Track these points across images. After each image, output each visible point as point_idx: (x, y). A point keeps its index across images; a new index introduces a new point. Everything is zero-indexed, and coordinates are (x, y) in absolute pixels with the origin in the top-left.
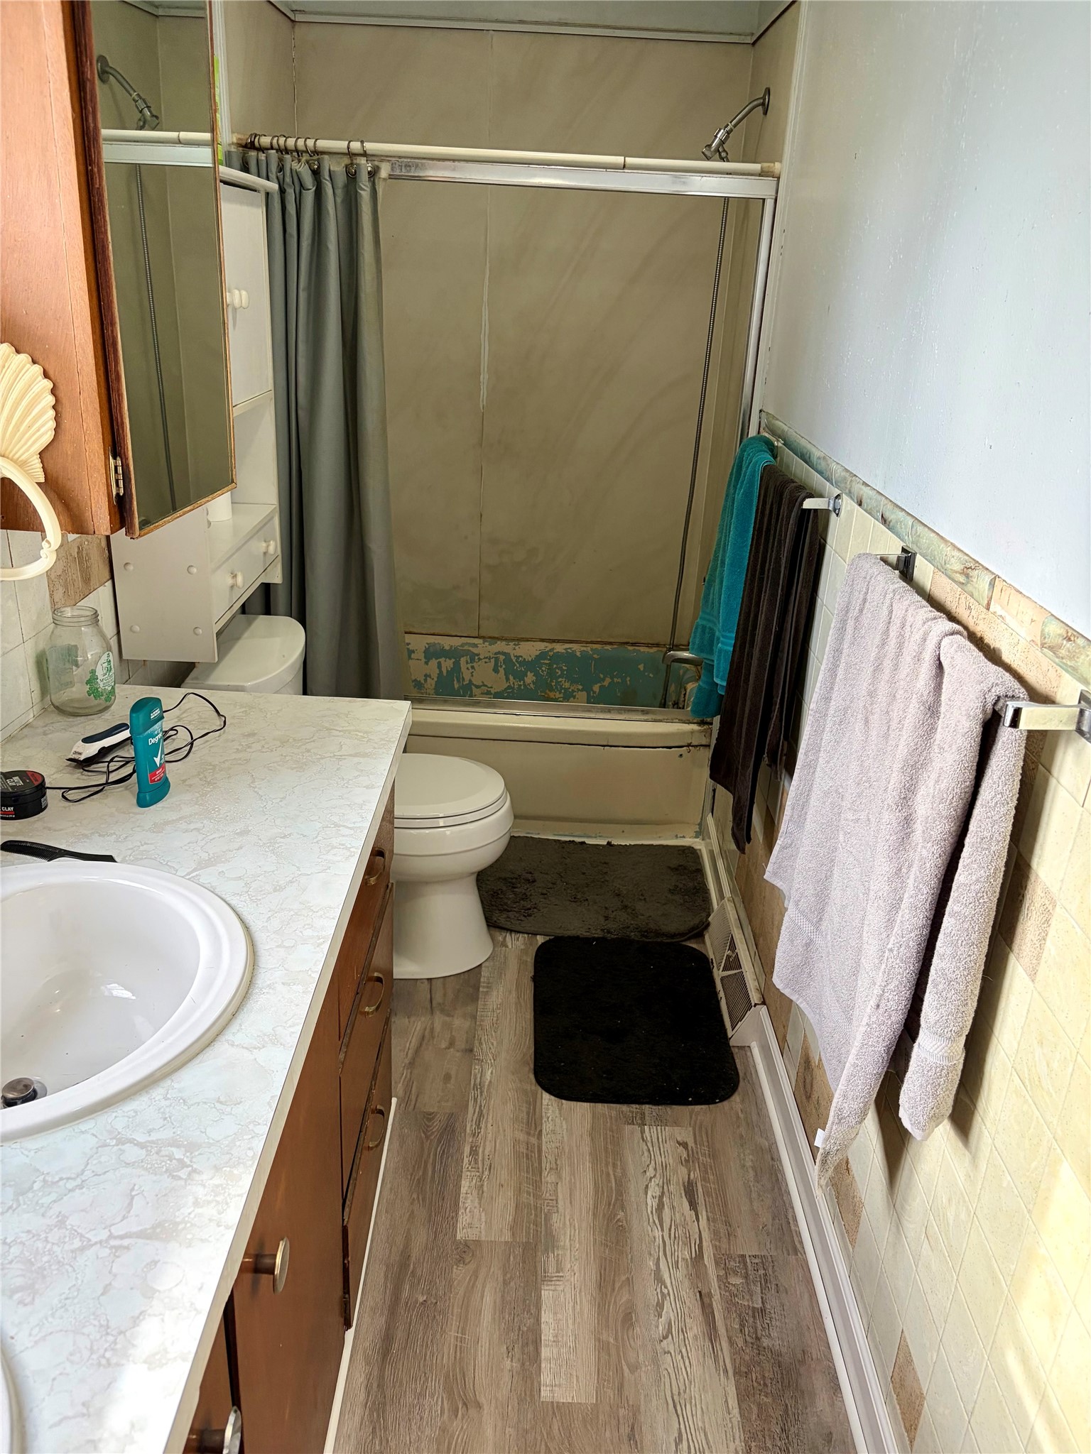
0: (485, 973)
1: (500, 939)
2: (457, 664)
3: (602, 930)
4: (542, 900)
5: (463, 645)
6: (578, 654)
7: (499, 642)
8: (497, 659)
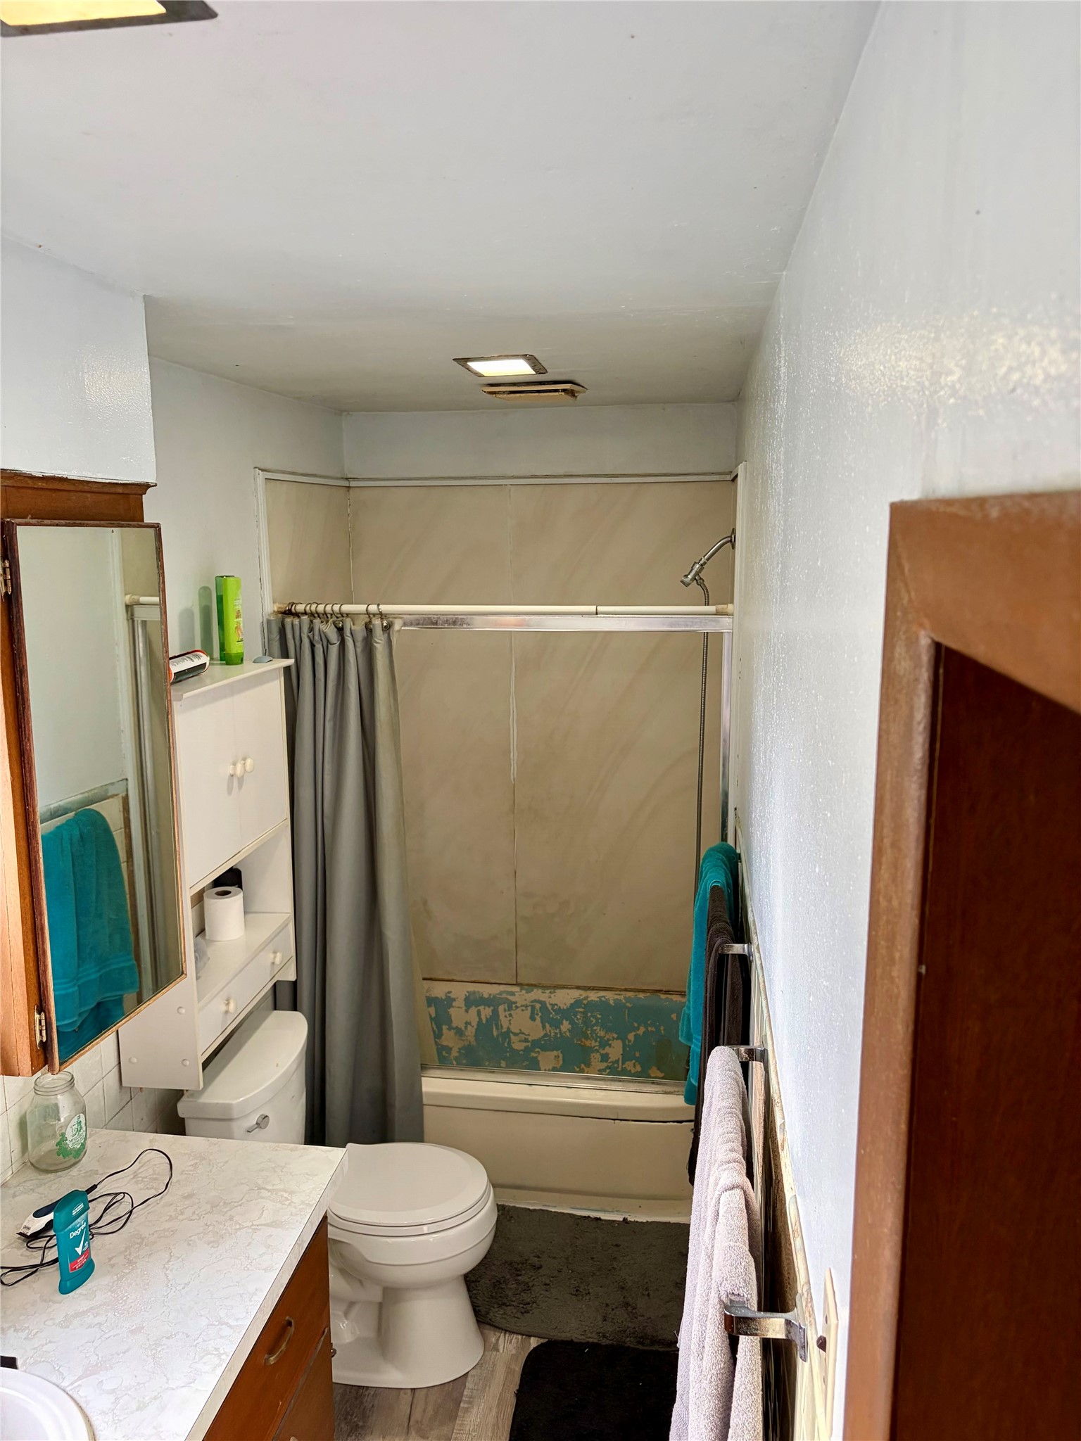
0: (470, 1384)
1: (493, 1340)
2: (495, 1013)
3: (598, 1333)
4: (542, 1292)
5: (501, 993)
6: (611, 1002)
7: (535, 990)
8: (533, 1008)
